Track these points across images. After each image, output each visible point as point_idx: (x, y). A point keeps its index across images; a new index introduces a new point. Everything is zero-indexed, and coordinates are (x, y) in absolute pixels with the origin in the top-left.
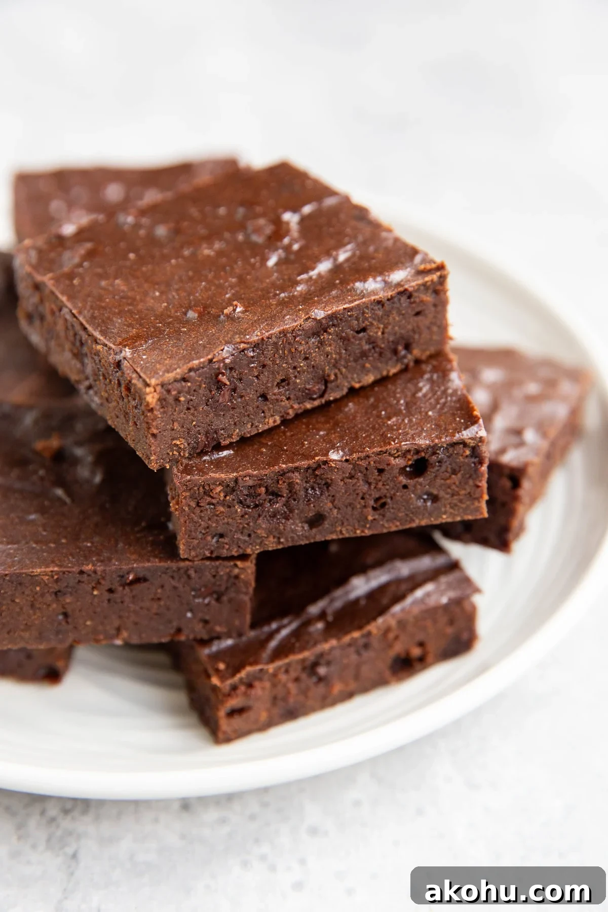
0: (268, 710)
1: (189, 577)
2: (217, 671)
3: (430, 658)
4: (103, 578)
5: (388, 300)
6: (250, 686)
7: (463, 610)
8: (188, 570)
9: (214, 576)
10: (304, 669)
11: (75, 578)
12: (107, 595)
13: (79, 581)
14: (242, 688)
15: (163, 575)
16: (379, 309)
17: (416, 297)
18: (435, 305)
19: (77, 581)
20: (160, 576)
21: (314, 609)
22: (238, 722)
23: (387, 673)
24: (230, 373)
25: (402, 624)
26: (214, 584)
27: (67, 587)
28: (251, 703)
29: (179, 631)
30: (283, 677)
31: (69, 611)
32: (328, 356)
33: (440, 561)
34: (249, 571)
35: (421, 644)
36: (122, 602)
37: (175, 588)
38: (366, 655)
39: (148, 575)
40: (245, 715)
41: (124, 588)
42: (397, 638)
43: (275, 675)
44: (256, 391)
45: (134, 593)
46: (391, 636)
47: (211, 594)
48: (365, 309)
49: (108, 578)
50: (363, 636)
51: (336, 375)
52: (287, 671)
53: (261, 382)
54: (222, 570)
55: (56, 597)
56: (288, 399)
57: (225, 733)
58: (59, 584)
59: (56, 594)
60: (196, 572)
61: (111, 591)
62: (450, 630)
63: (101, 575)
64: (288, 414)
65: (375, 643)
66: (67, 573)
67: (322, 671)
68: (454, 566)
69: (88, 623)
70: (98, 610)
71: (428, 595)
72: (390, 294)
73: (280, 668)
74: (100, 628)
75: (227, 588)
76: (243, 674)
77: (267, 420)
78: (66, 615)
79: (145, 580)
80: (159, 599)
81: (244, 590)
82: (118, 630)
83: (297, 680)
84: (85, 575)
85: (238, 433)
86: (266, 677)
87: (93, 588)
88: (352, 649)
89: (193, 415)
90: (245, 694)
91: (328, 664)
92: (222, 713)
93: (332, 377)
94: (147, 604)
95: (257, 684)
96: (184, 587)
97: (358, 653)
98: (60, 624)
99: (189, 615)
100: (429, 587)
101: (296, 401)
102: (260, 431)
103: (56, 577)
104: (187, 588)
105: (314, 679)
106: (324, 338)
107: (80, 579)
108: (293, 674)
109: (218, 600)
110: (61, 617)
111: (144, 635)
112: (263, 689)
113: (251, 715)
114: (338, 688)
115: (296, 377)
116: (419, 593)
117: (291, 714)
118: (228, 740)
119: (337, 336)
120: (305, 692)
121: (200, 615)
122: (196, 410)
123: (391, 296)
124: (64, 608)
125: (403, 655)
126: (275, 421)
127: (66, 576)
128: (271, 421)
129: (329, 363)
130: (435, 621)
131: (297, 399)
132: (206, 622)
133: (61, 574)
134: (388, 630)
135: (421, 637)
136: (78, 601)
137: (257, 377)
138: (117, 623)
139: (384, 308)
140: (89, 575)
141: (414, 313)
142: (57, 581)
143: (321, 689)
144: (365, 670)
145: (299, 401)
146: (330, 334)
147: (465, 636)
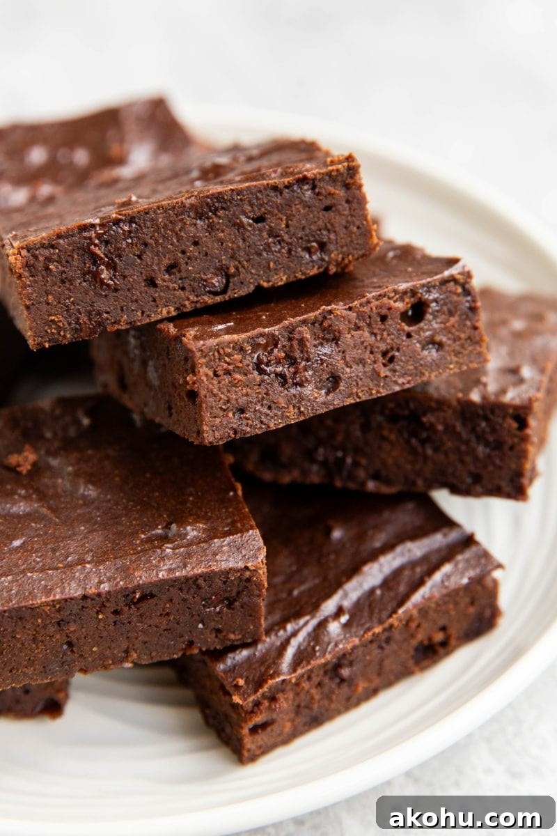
0: (292, 721)
1: (199, 587)
2: (237, 687)
3: (453, 642)
4: (108, 600)
5: (286, 187)
6: (273, 699)
7: (484, 587)
8: (197, 579)
9: (225, 583)
10: (326, 673)
11: (78, 605)
12: (112, 618)
13: (83, 607)
14: (266, 703)
15: (171, 589)
16: (276, 196)
17: (321, 188)
18: (348, 202)
19: (80, 607)
20: (168, 590)
21: (329, 606)
22: (262, 738)
23: (411, 663)
24: (106, 247)
25: (423, 611)
26: (225, 591)
27: (70, 614)
28: (274, 716)
29: (191, 644)
30: (306, 685)
31: (73, 638)
32: (222, 244)
33: (453, 536)
34: (261, 572)
35: (443, 629)
36: (129, 623)
37: (184, 600)
38: (388, 649)
39: (155, 591)
40: (269, 729)
41: (130, 608)
42: (419, 626)
43: (297, 684)
44: (141, 273)
45: (142, 610)
46: (413, 625)
47: (222, 602)
48: (258, 194)
49: (113, 600)
50: (385, 630)
51: (237, 269)
52: (309, 678)
53: (144, 263)
54: (233, 575)
55: (60, 627)
56: (183, 289)
57: (249, 750)
58: (62, 613)
59: (58, 623)
60: (205, 581)
61: (116, 612)
62: (472, 610)
63: (106, 597)
64: (185, 306)
65: (397, 635)
66: (69, 600)
67: (345, 672)
68: (469, 541)
69: (94, 649)
70: (105, 634)
71: (448, 576)
72: (286, 180)
73: (302, 676)
74: (108, 652)
75: (239, 593)
76: (265, 688)
77: (160, 310)
78: (70, 644)
79: (152, 596)
80: (168, 614)
81: (257, 592)
82: (127, 652)
83: (320, 685)
84: (89, 600)
85: (125, 320)
86: (289, 687)
87: (98, 613)
88: (375, 645)
89: (69, 289)
90: (269, 708)
91: (351, 664)
92: (245, 731)
93: (232, 270)
94: (156, 620)
95: (280, 696)
96: (194, 597)
97: (381, 648)
98: (65, 654)
99: (200, 626)
100: (447, 568)
101: (192, 293)
102: (152, 320)
103: (58, 606)
104: (198, 599)
105: (337, 680)
106: (213, 221)
107: (83, 604)
108: (316, 680)
109: (230, 606)
110: (65, 647)
111: (154, 654)
112: (286, 699)
113: (276, 728)
114: (362, 686)
115: (187, 263)
116: (438, 576)
117: (316, 721)
118: (253, 758)
119: (230, 222)
120: (329, 697)
121: (212, 624)
122: (72, 284)
123: (288, 182)
124: (68, 636)
125: (426, 642)
126: (168, 313)
127: (68, 603)
128: (165, 311)
129: (226, 251)
130: (456, 604)
131: (194, 291)
132: (218, 631)
133: (63, 602)
134: (410, 620)
135: (442, 622)
136: (83, 628)
137: (140, 257)
138: (124, 645)
139: (283, 195)
140: (92, 599)
141: (323, 207)
142: (59, 610)
143: (345, 689)
144: (388, 664)
145: (196, 293)
146: (220, 217)
147: (488, 613)
